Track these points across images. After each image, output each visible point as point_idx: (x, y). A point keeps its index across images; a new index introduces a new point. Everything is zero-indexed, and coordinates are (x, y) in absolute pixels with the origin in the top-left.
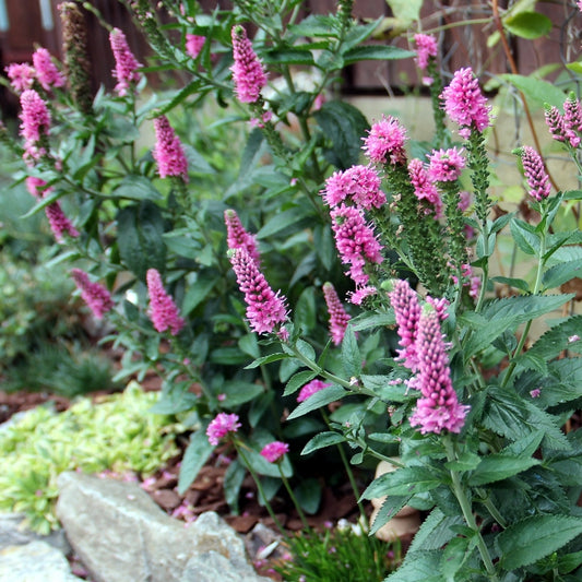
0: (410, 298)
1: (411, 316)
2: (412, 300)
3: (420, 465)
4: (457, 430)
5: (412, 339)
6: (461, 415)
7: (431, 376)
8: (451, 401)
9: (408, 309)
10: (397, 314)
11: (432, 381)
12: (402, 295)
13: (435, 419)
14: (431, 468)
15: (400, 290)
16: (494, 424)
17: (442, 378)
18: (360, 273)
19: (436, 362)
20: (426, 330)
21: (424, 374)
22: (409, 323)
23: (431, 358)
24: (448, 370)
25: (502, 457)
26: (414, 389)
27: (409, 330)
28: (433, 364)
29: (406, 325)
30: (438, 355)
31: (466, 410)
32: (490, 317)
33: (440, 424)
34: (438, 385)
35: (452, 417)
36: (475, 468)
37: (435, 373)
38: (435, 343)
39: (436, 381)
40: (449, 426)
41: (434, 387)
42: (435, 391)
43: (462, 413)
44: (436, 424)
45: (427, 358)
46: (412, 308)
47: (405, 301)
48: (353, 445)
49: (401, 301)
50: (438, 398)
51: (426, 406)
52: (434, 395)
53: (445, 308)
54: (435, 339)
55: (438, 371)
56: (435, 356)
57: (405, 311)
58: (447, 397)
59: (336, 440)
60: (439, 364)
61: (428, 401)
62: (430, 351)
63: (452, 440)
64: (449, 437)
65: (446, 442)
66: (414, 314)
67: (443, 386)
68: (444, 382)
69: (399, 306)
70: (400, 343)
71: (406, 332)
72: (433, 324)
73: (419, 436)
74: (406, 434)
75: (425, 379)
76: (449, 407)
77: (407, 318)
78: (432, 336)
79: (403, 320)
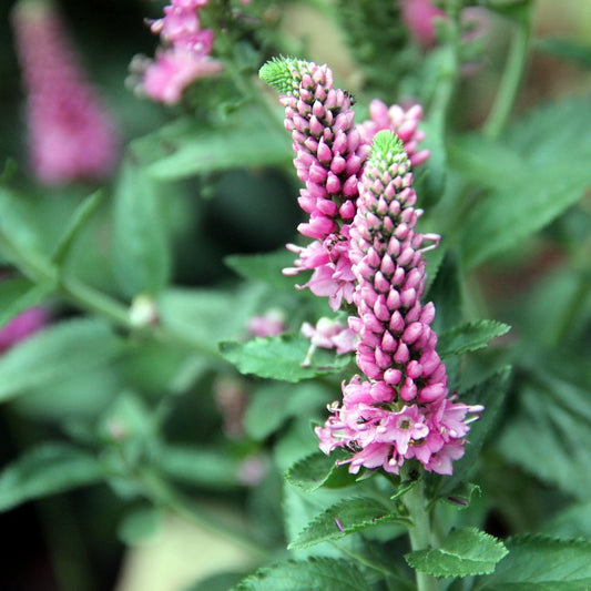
0: (336, 112)
1: (338, 160)
2: (342, 118)
3: (335, 553)
4: (445, 468)
5: (337, 222)
6: (458, 430)
7: (385, 324)
8: (435, 390)
9: (330, 143)
10: (301, 153)
11: (388, 338)
12: (317, 105)
13: (390, 438)
14: (363, 563)
15: (312, 90)
16: (527, 448)
17: (414, 330)
18: (191, 25)
19: (400, 288)
20: (381, 204)
21: (368, 319)
22: (332, 180)
23: (389, 277)
24: (431, 309)
25: (558, 545)
26: (332, 351)
27: (328, 196)
28: (394, 294)
29: (322, 183)
30: (407, 270)
31: (469, 415)
32: (527, 150)
33: (403, 449)
34: (403, 348)
35: (434, 432)
36: (490, 570)
37: (396, 316)
38: (402, 239)
39: (398, 336)
40: (424, 457)
41: (391, 354)
42: (393, 365)
43: (459, 422)
44: (392, 450)
45: (379, 277)
46: (341, 139)
47: (322, 120)
48: (124, 487)
49: (313, 119)
50: (402, 382)
51: (367, 400)
52: (390, 375)
53: (420, 134)
54: (402, 228)
55: (404, 311)
56: (400, 271)
57: (322, 147)
58: (423, 381)
59: (80, 471)
60: (410, 293)
61: (374, 389)
62: (387, 259)
63: (429, 494)
64: (421, 484)
65: (412, 498)
66: (346, 155)
67: (416, 352)
68: (419, 339)
69: (308, 133)
70: (302, 227)
71: (321, 203)
72: (399, 190)
73: (342, 478)
74: (304, 470)
75: (369, 329)
76: (426, 407)
77: (326, 165)
78: (396, 221)
79: (315, 170)
